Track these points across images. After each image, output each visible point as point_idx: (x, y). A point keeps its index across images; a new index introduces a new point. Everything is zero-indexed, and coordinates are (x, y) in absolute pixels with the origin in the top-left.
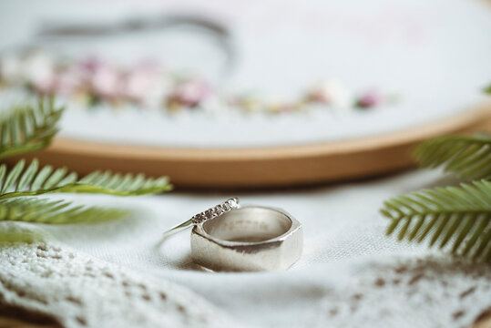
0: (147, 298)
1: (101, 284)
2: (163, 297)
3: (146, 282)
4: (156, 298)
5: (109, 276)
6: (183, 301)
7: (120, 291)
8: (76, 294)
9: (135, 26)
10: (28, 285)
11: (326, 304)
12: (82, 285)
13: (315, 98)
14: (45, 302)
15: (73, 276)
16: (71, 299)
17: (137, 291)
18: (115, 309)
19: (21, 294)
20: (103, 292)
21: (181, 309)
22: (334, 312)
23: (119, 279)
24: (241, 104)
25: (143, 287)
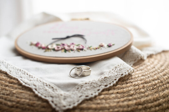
0: (47, 86)
1: (39, 83)
2: (50, 85)
3: (47, 83)
4: (48, 86)
5: (41, 81)
6: (53, 86)
7: (42, 84)
8: (35, 84)
9: (68, 37)
10: (27, 82)
11: (77, 87)
12: (36, 82)
13: (102, 46)
14: (30, 85)
15: (35, 81)
16: (34, 85)
17: (45, 84)
18: (41, 87)
19: (26, 84)
20: (39, 84)
21: (52, 88)
22: (78, 88)
23: (42, 82)
24: (89, 48)
25: (46, 84)
